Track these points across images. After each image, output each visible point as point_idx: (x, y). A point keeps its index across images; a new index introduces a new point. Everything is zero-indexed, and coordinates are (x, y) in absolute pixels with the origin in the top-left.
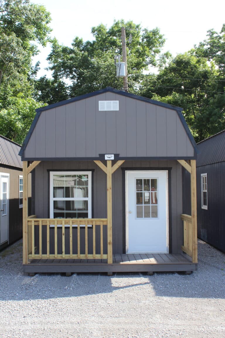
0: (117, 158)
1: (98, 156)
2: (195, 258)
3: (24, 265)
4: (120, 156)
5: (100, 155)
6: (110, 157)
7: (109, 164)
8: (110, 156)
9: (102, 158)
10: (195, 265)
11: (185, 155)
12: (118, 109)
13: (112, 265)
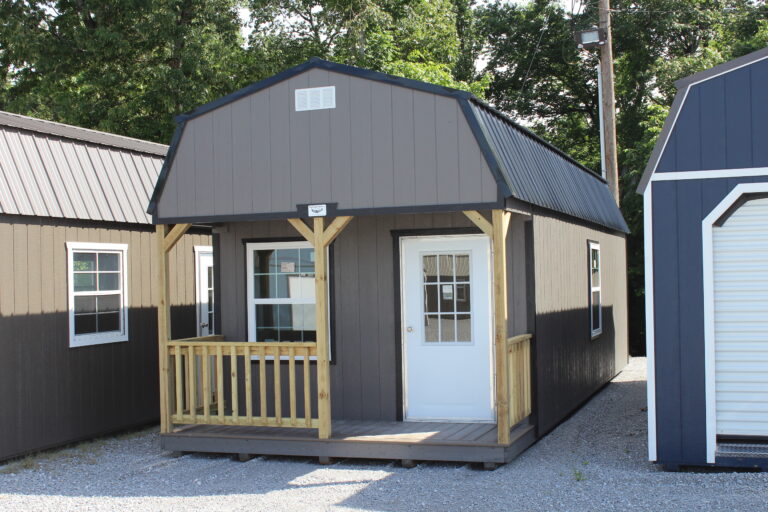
0: (333, 211)
1: (295, 209)
2: (502, 434)
3: (163, 436)
4: (340, 207)
5: (298, 206)
6: (317, 211)
7: (318, 224)
8: (317, 207)
9: (302, 213)
10: (502, 450)
11: (477, 200)
12: (333, 106)
13: (328, 442)
